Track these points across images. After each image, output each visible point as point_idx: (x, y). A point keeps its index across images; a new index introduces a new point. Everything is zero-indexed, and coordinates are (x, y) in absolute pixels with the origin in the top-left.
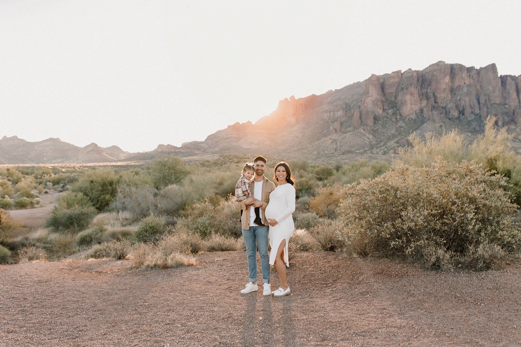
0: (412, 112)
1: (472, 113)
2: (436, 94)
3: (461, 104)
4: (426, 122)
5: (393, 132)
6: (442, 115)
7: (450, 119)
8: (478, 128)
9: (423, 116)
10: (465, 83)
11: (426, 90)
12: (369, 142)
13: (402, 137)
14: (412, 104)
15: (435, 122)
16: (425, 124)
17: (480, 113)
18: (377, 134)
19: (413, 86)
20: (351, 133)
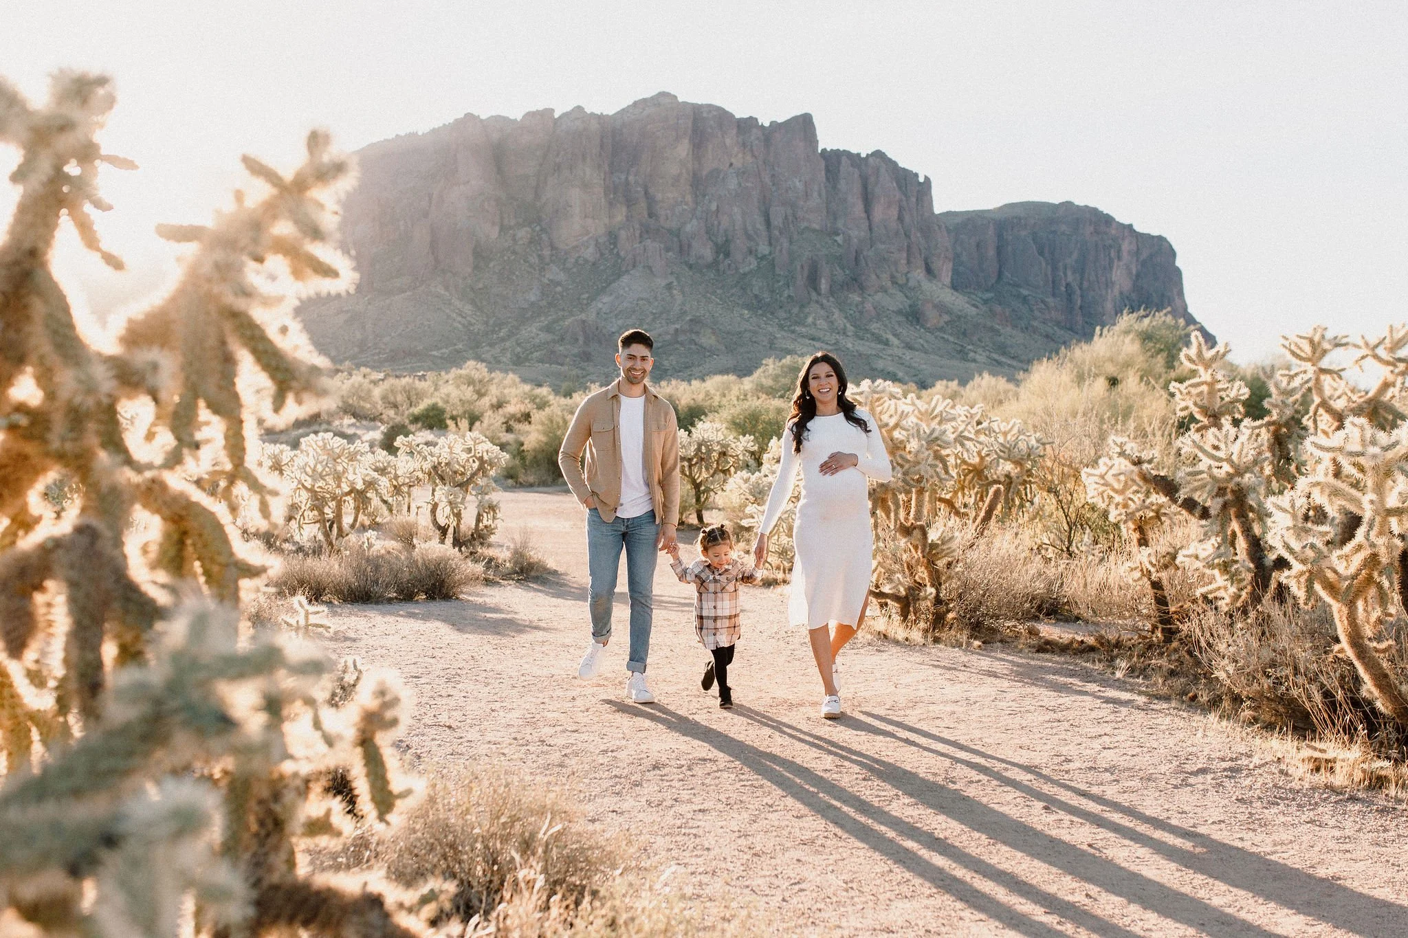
0: (585, 238)
1: (751, 252)
2: (651, 191)
3: (719, 224)
4: (627, 271)
5: (532, 297)
6: (670, 254)
7: (691, 267)
8: (766, 297)
9: (618, 254)
10: (731, 165)
11: (623, 177)
12: (463, 325)
13: (561, 313)
14: (586, 217)
15: (651, 271)
16: (625, 279)
17: (770, 253)
18: (484, 303)
19: (588, 160)
20: (409, 293)
